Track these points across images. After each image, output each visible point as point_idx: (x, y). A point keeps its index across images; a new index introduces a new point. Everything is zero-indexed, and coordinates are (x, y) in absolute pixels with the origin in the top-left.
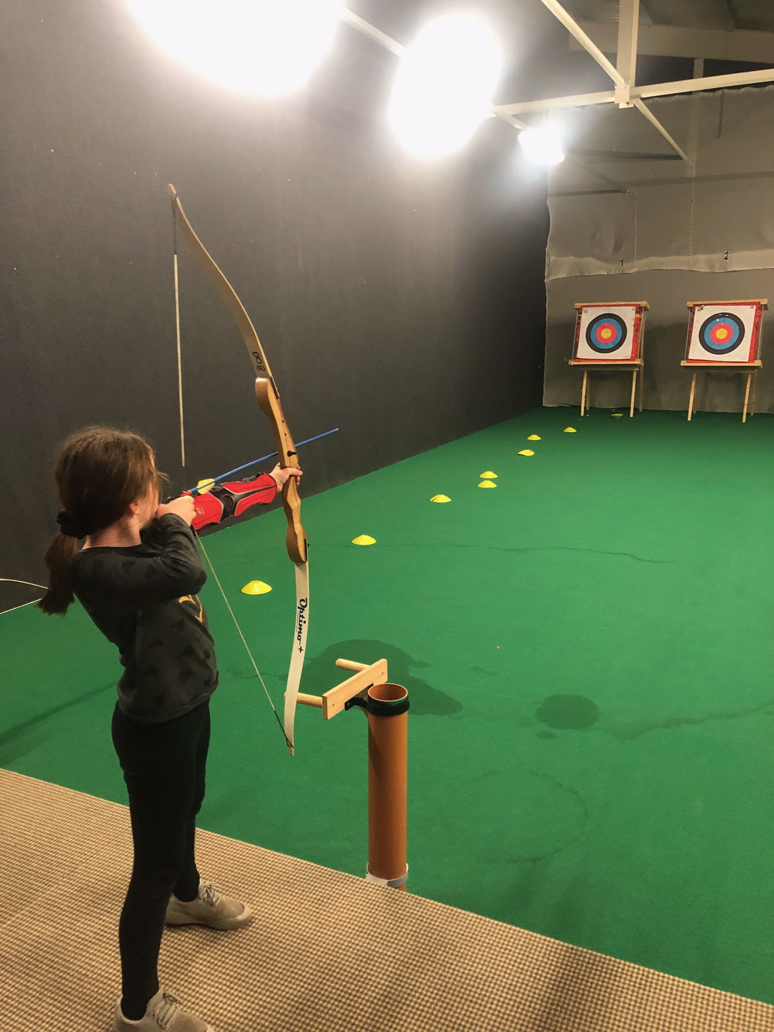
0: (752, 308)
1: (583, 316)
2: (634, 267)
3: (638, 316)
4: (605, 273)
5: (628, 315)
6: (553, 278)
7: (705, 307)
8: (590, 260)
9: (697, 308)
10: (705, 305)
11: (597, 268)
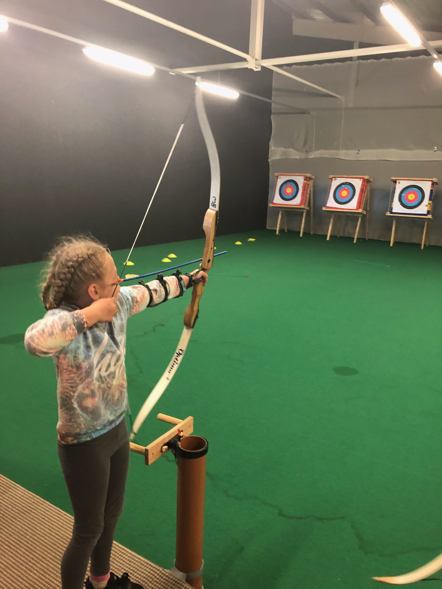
0: (361, 180)
1: (279, 180)
2: (313, 155)
3: (305, 181)
4: (298, 158)
5: (300, 181)
6: (273, 159)
7: (337, 179)
8: (291, 150)
9: (333, 179)
10: (337, 177)
11: (295, 155)
